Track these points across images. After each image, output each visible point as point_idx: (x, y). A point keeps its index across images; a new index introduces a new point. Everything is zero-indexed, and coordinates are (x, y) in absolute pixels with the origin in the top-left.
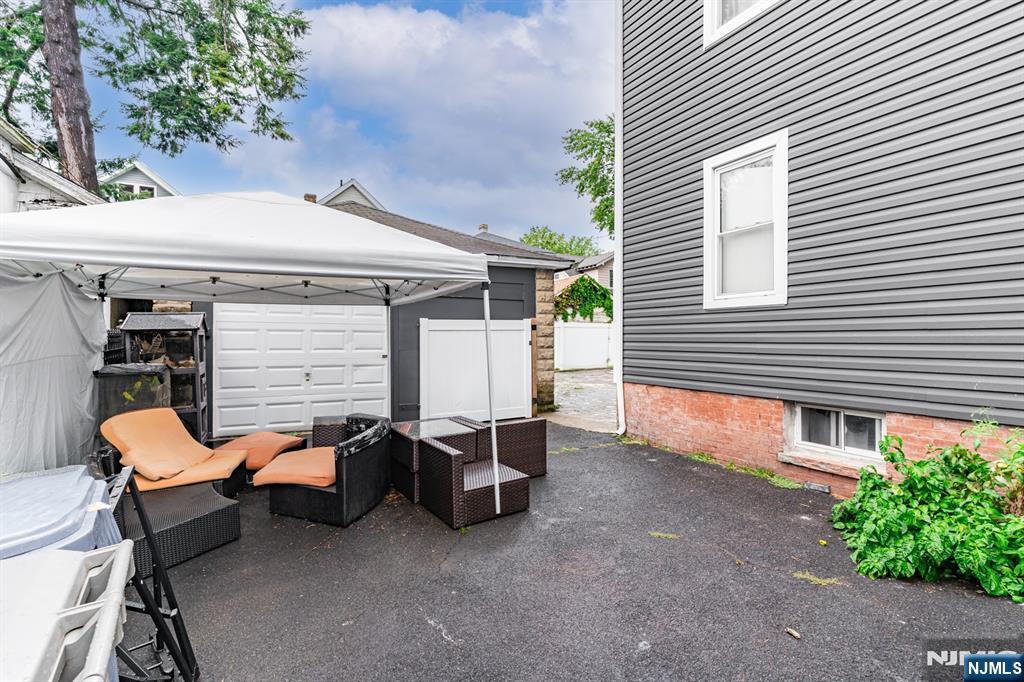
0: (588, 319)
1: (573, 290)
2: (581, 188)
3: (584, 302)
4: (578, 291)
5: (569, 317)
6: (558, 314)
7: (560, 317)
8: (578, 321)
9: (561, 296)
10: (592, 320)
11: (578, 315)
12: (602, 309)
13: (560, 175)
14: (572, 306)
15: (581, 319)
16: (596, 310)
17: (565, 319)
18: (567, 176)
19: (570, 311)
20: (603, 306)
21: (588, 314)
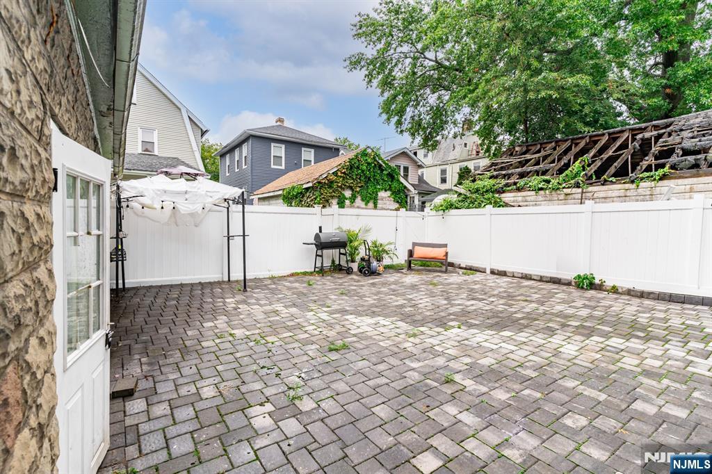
0: (371, 205)
1: (351, 167)
2: (370, 77)
3: (366, 183)
4: (358, 168)
5: (347, 202)
6: (332, 197)
7: (334, 202)
8: (358, 207)
9: (335, 174)
10: (375, 207)
11: (358, 201)
12: (389, 193)
13: (348, 62)
14: (351, 188)
15: (363, 204)
16: (382, 194)
17: (341, 204)
18: (355, 62)
19: (348, 193)
20: (390, 189)
21: (372, 199)
